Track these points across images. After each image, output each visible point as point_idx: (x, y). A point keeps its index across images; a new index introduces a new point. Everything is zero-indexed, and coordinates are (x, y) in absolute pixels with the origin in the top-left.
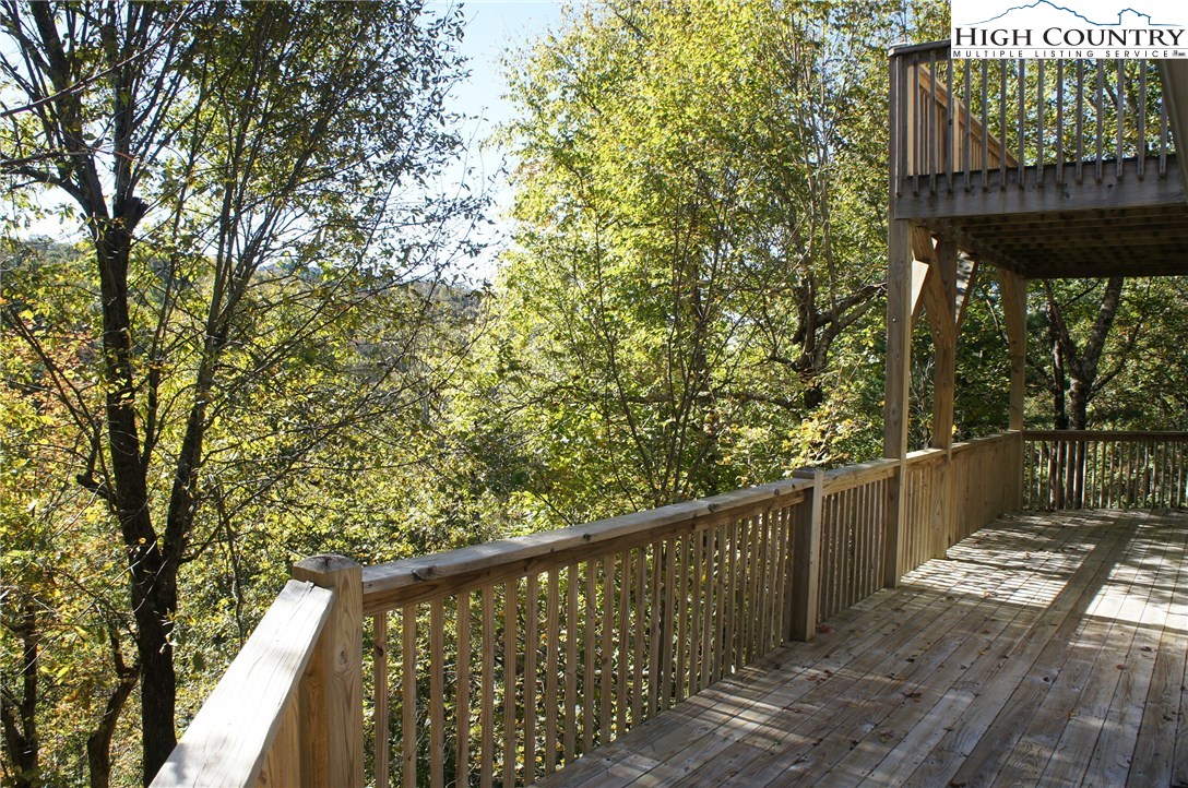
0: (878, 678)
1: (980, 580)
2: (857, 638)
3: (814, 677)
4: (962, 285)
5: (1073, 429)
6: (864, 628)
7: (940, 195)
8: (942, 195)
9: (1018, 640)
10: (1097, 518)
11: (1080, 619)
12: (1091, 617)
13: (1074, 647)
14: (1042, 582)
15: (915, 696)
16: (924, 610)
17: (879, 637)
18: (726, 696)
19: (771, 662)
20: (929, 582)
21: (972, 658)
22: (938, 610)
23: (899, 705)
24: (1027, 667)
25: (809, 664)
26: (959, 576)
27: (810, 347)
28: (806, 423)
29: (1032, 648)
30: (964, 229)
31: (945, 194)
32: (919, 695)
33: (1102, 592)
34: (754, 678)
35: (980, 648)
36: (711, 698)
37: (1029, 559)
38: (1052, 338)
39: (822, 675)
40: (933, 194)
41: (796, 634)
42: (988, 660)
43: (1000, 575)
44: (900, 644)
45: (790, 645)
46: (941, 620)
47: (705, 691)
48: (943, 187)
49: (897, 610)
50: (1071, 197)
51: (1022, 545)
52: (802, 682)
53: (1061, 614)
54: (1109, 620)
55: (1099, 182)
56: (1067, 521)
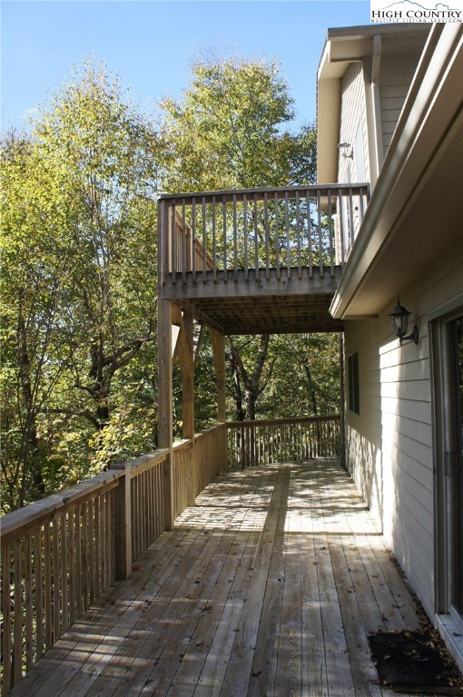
0: (181, 599)
1: (219, 518)
2: (159, 571)
3: (139, 607)
4: (196, 339)
5: (249, 419)
6: (161, 563)
7: (189, 284)
8: (190, 284)
9: (255, 556)
10: (269, 470)
11: (283, 535)
12: (288, 533)
13: (286, 555)
14: (254, 514)
15: (208, 609)
16: (193, 545)
17: (172, 568)
18: (82, 636)
19: (107, 600)
20: (191, 523)
21: (233, 574)
22: (202, 542)
23: (200, 618)
24: (266, 574)
25: (133, 597)
26: (206, 516)
27: (100, 379)
28: (105, 429)
29: (265, 559)
30: (197, 306)
31: (192, 284)
32: (210, 608)
33: (287, 516)
34: (99, 615)
35: (235, 565)
36: (72, 639)
37: (242, 500)
38: (234, 368)
39: (145, 605)
40: (184, 284)
41: (119, 575)
42: (242, 574)
43: (230, 513)
44: (187, 571)
45: (117, 584)
46: (205, 549)
47: (66, 635)
48: (190, 280)
49: (178, 546)
50: (264, 287)
51: (234, 491)
52: (132, 612)
53: (272, 533)
54: (298, 533)
55: (279, 280)
56: (254, 473)
